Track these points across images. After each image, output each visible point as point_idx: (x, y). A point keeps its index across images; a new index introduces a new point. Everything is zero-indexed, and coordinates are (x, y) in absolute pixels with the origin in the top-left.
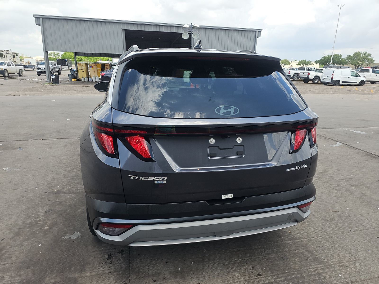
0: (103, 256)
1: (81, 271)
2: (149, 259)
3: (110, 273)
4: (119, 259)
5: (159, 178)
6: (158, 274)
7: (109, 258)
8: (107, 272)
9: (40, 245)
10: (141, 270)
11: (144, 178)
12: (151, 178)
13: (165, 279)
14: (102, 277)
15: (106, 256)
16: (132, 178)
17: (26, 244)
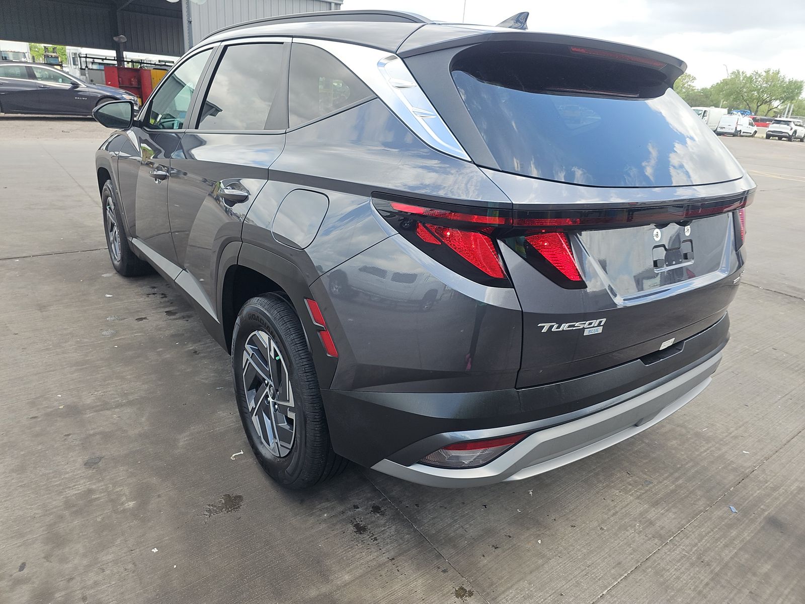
0: (343, 529)
1: (324, 575)
2: (446, 508)
3: (393, 559)
4: (384, 525)
5: (592, 323)
6: (489, 532)
7: (360, 529)
8: (384, 559)
9: (155, 550)
10: (451, 533)
11: (569, 326)
12: (579, 325)
13: (510, 537)
14: (383, 573)
15: (351, 528)
16: (544, 330)
17: (110, 557)
